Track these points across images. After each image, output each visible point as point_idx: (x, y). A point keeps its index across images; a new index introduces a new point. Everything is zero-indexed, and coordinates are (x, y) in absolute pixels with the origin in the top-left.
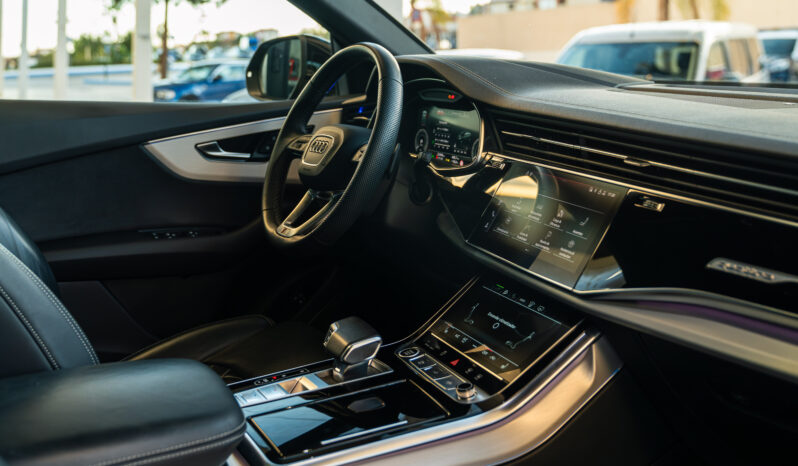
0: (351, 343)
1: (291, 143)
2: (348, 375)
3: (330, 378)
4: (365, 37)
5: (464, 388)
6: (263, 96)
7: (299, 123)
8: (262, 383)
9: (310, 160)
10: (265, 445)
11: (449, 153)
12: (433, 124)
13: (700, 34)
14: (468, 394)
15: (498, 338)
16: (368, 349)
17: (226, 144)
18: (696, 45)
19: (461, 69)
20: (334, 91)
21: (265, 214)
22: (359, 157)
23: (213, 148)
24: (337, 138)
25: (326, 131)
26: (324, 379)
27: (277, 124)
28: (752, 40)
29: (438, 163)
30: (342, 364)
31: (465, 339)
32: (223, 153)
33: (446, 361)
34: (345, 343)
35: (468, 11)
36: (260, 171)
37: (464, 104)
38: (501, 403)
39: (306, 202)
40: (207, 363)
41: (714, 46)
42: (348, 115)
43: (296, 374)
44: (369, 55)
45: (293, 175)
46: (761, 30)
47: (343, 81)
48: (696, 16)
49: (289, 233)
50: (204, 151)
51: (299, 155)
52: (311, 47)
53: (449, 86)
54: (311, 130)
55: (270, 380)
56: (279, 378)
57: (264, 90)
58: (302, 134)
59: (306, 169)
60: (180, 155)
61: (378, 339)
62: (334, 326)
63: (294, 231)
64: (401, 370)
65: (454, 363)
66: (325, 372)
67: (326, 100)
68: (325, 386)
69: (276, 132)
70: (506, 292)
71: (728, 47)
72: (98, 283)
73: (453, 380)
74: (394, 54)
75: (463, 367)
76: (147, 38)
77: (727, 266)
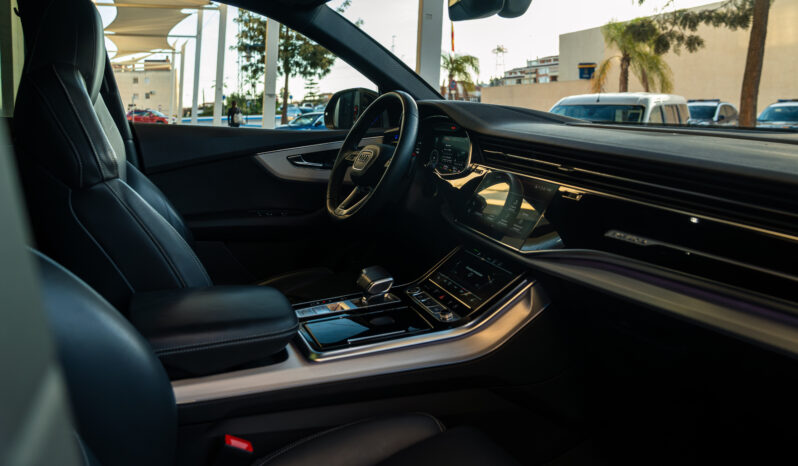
0: (374, 281)
1: (347, 156)
2: (370, 302)
3: (360, 303)
4: (396, 87)
5: (445, 312)
6: (335, 128)
7: (353, 144)
8: (315, 304)
9: (358, 166)
10: (311, 340)
11: (451, 166)
12: (442, 146)
13: (646, 101)
14: (447, 317)
15: (471, 283)
16: (385, 286)
17: (307, 157)
18: (643, 109)
19: (460, 109)
20: (379, 124)
21: (328, 201)
22: (388, 165)
23: (299, 159)
24: (375, 152)
25: (370, 148)
26: (356, 304)
27: (339, 145)
28: (682, 106)
29: (441, 171)
30: (367, 295)
31: (449, 284)
32: (305, 163)
33: (436, 296)
34: (369, 281)
36: (327, 175)
37: (461, 132)
38: (466, 323)
39: (355, 194)
40: (274, 286)
41: (655, 108)
42: (389, 139)
43: (339, 300)
44: (397, 99)
45: (347, 178)
46: (690, 101)
47: (385, 113)
48: (647, 90)
49: (343, 212)
50: (292, 160)
51: (351, 163)
52: (365, 93)
53: (452, 121)
54: (361, 148)
55: (321, 303)
56: (327, 302)
57: (335, 124)
58: (354, 150)
59: (355, 172)
60: (276, 162)
61: (391, 279)
62: (364, 271)
63: (345, 211)
64: (407, 300)
65: (442, 297)
66: (357, 300)
67: (370, 130)
68: (356, 308)
69: (338, 150)
70: (479, 254)
71: (663, 108)
73: (440, 308)
74: (416, 99)
75: (447, 300)
76: (272, 95)
77: (618, 235)
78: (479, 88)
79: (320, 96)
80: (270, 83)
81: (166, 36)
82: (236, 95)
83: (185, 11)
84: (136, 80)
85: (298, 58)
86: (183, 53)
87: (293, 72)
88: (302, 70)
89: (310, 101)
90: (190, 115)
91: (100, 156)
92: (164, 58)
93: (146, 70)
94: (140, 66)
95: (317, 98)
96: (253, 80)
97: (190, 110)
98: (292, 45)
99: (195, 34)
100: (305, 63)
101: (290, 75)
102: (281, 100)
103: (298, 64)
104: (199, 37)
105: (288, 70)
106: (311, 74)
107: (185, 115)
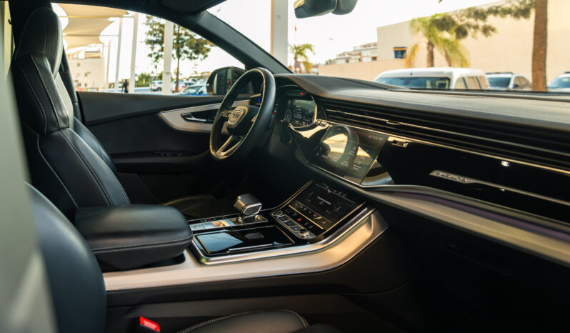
0: (246, 205)
1: (224, 114)
2: (245, 221)
3: (237, 222)
4: (259, 65)
5: (302, 231)
6: (214, 94)
7: (227, 105)
8: (204, 221)
9: (232, 121)
10: (202, 249)
11: (301, 121)
12: (293, 108)
13: (451, 74)
14: (305, 235)
15: (322, 209)
16: (255, 209)
17: (195, 114)
18: (449, 79)
19: (306, 80)
20: (246, 92)
21: (211, 146)
22: (254, 120)
23: (189, 116)
24: (244, 111)
25: (241, 108)
26: (234, 222)
27: (218, 106)
28: (482, 77)
29: (294, 125)
30: (242, 215)
31: (305, 209)
32: (194, 119)
33: (295, 218)
34: (244, 205)
35: (324, 63)
36: (209, 127)
37: (308, 96)
38: (321, 240)
39: (230, 141)
40: (174, 206)
41: (458, 80)
42: (253, 102)
43: (221, 219)
44: (260, 74)
45: (224, 130)
46: (488, 74)
47: (250, 84)
48: (450, 66)
49: (221, 154)
50: (185, 117)
51: (227, 119)
52: (236, 72)
53: (300, 88)
54: (234, 108)
55: (208, 220)
56: (212, 220)
57: (215, 91)
58: (229, 110)
59: (230, 125)
60: (174, 119)
61: (260, 204)
62: (239, 197)
63: (224, 154)
64: (272, 221)
65: (299, 220)
66: (234, 219)
67: (240, 96)
68: (233, 225)
69: (217, 110)
70: (327, 187)
71: (466, 78)
72: (136, 175)
73: (298, 228)
74: (273, 73)
75: (303, 222)
76: (168, 73)
77: (441, 174)
78: (316, 66)
79: (202, 73)
80: (167, 65)
81: (99, 35)
82: (144, 74)
83: (111, 19)
84: (79, 65)
85: (186, 48)
86: (109, 46)
87: (182, 57)
88: (189, 56)
89: (195, 77)
90: (114, 87)
91: (58, 113)
92: (97, 50)
93: (86, 58)
94: (82, 56)
95: (199, 75)
96: (156, 63)
97: (113, 84)
98: (182, 39)
99: (118, 34)
100: (191, 51)
101: (181, 59)
102: (175, 77)
103: (186, 52)
104: (120, 35)
105: (179, 56)
106: (195, 58)
107: (110, 87)
